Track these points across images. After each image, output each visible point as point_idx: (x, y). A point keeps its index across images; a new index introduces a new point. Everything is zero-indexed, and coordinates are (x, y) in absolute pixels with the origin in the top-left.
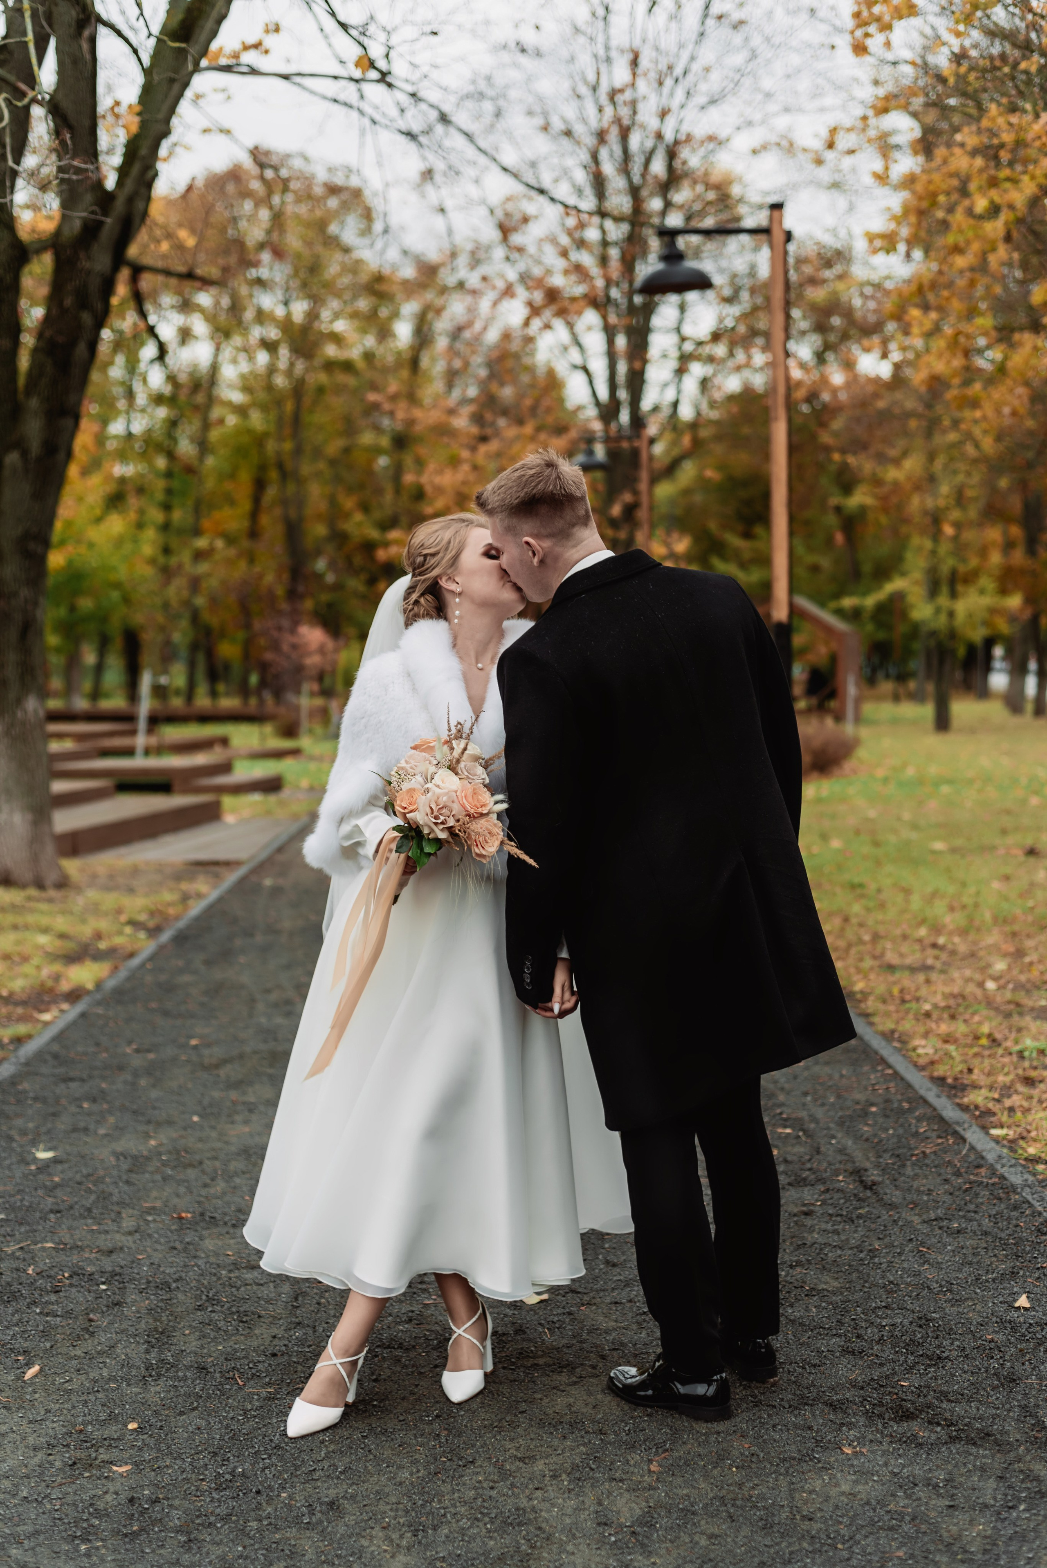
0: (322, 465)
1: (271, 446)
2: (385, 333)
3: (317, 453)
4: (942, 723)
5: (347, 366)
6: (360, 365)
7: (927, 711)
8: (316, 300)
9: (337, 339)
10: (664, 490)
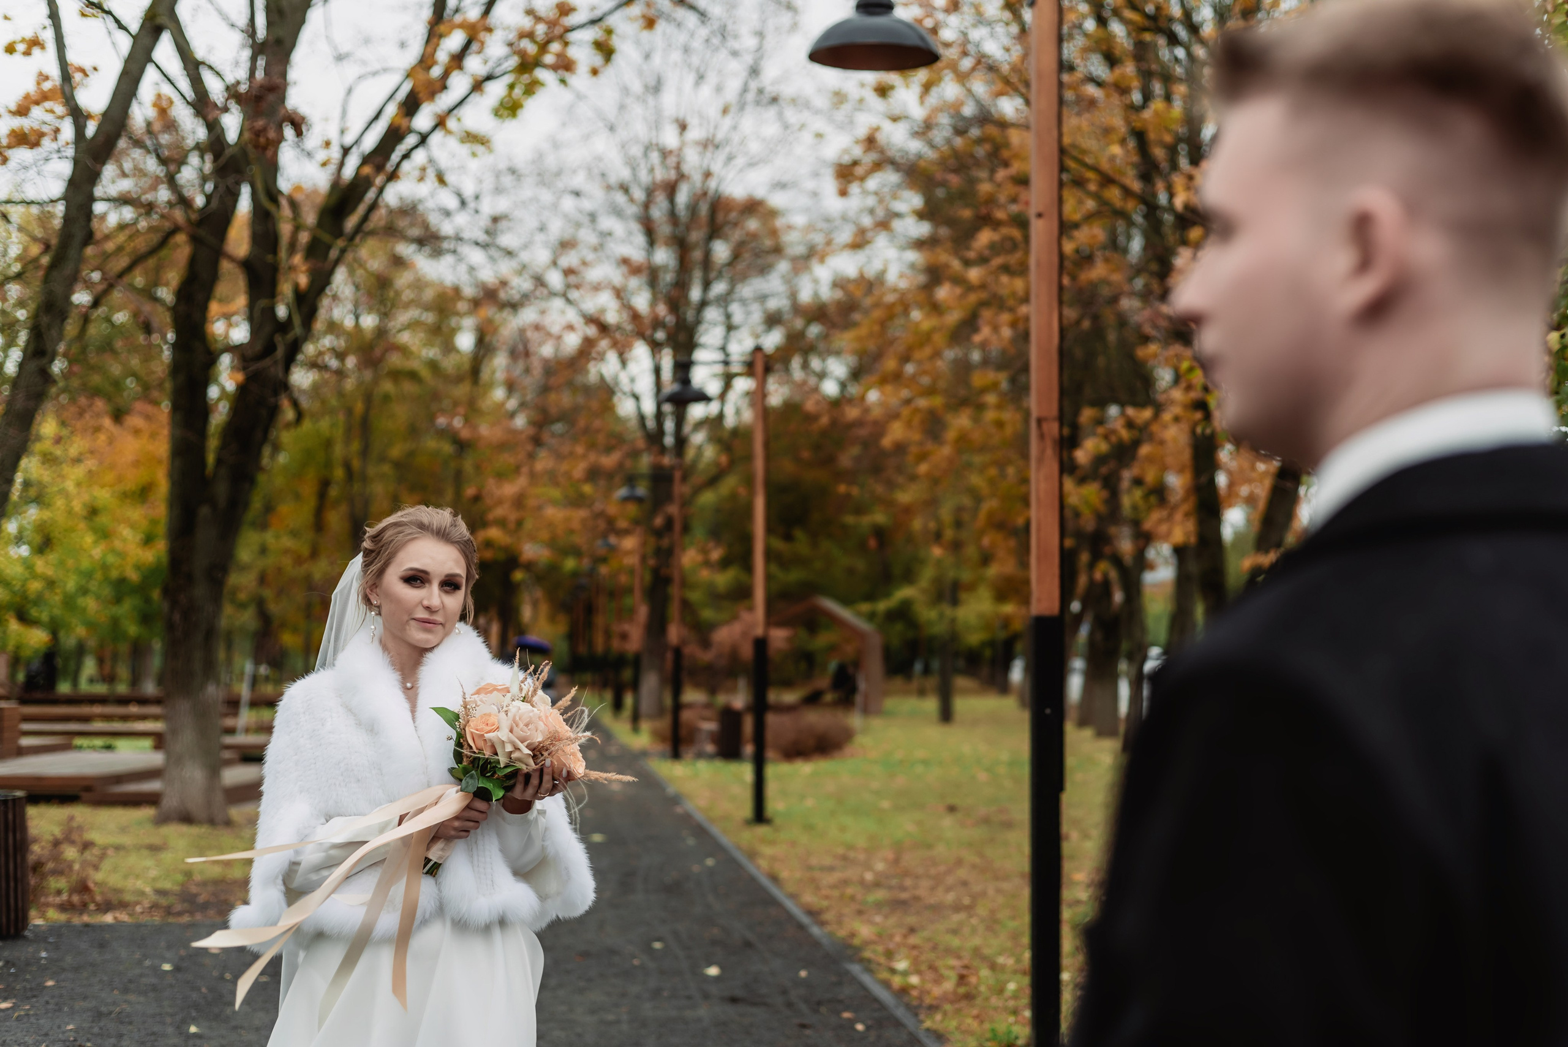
0: (386, 468)
1: (339, 450)
2: (449, 347)
3: (383, 459)
4: (946, 715)
5: (413, 375)
6: (425, 373)
7: (931, 705)
8: (385, 315)
9: (403, 350)
10: (708, 498)
